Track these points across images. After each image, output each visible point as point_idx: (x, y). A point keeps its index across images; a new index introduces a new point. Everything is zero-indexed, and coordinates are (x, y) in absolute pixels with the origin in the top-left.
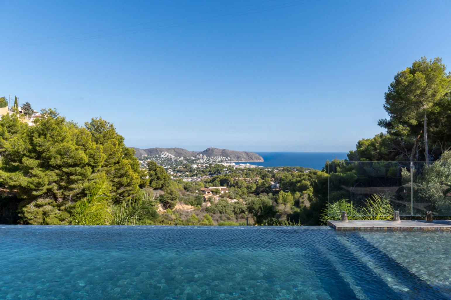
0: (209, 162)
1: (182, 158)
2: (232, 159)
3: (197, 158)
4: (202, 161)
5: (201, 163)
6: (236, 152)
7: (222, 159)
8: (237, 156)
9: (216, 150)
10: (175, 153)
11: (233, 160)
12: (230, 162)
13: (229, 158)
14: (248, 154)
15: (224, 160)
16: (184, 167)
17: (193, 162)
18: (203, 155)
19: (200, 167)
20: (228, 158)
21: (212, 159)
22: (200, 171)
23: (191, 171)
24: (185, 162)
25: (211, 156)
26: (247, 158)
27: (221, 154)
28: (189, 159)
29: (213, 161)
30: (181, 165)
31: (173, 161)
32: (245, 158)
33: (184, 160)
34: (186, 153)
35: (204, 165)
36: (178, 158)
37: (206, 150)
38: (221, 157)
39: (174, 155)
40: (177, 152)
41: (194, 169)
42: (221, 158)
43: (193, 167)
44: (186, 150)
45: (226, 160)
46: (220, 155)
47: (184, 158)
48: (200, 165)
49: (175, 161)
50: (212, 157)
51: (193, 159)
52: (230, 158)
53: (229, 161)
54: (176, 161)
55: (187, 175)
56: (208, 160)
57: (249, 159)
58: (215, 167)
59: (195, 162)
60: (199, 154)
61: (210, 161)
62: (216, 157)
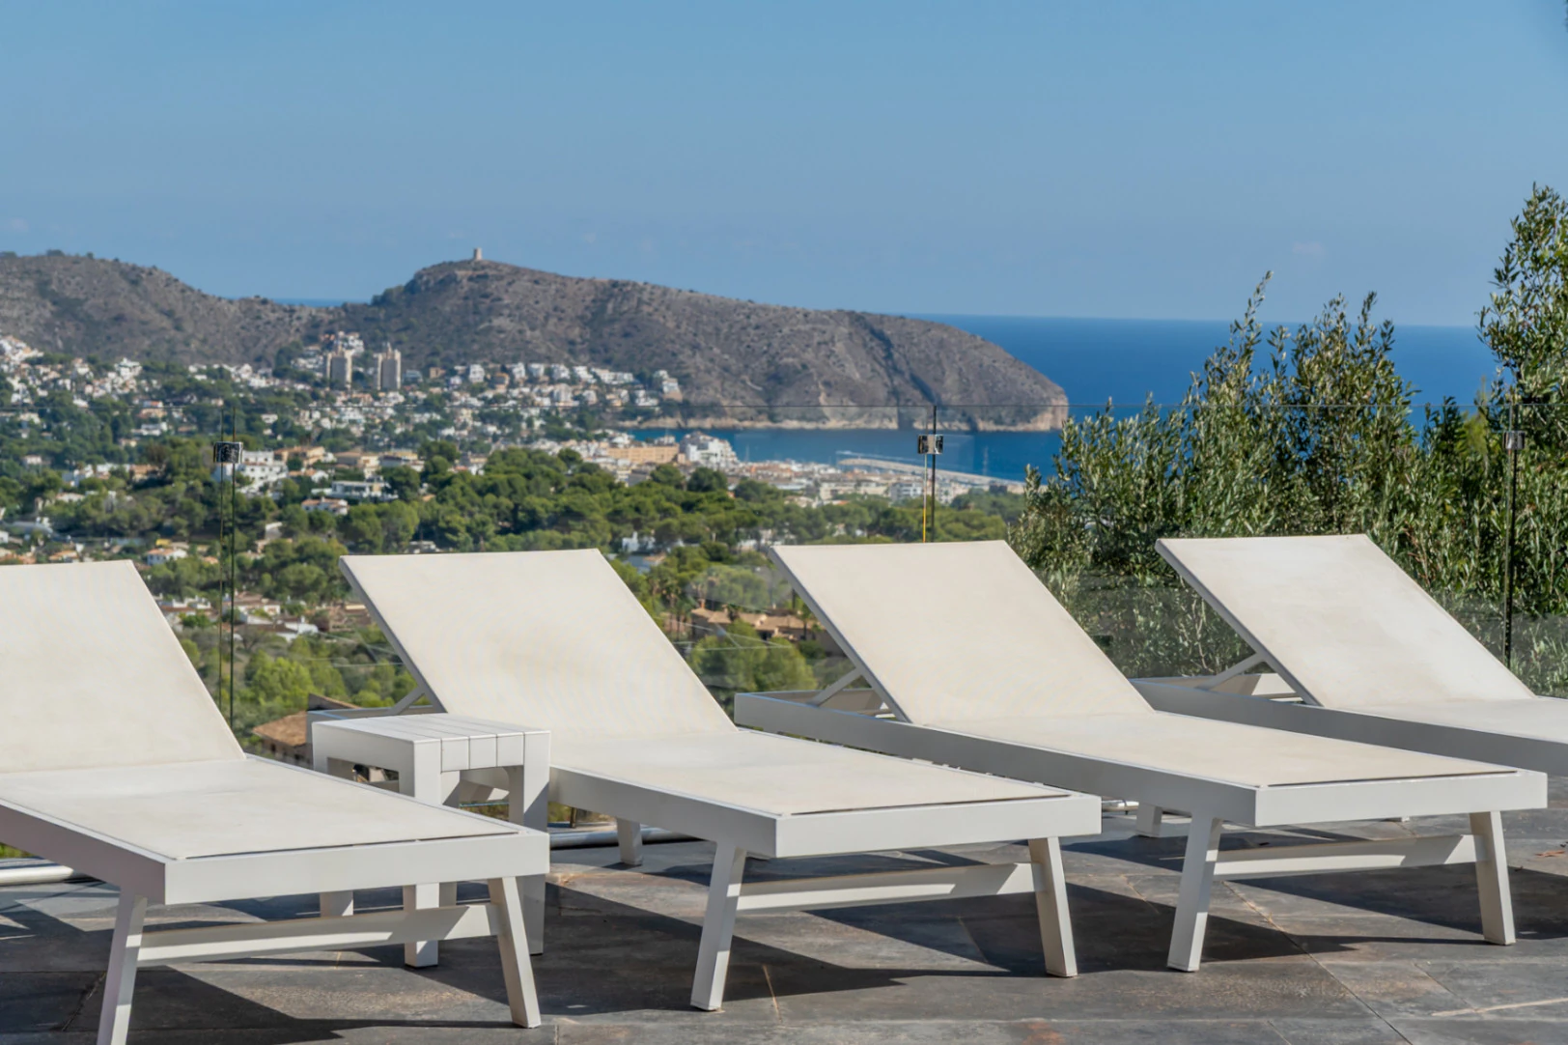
0: (434, 427)
1: (127, 372)
2: (709, 395)
3: (304, 378)
4: (352, 415)
5: (333, 439)
6: (751, 310)
7: (592, 397)
8: (760, 365)
9: (523, 285)
10: (47, 311)
11: (712, 409)
12: (680, 433)
13: (671, 388)
14: (886, 343)
15: (618, 399)
16: (140, 473)
17: (253, 427)
18: (373, 343)
19: (317, 476)
20: (653, 386)
21: (475, 390)
22: (316, 524)
23: (211, 529)
24: (159, 421)
25: (468, 358)
26: (882, 393)
27: (575, 333)
28: (202, 391)
29: (484, 417)
30: (110, 456)
31: (22, 407)
32: (856, 394)
33: (153, 396)
34: (169, 314)
35: (371, 463)
36: (83, 370)
37: (411, 288)
38: (582, 371)
39: (32, 341)
40: (67, 308)
41: (256, 505)
42: (573, 380)
43: (243, 481)
44: (171, 281)
45: (631, 411)
46: (572, 351)
47: (147, 372)
48: (317, 453)
49: (39, 407)
50: (477, 373)
51: (258, 382)
52: (683, 381)
53: (670, 422)
54: (52, 409)
55: (172, 565)
56: (427, 406)
57: (895, 393)
58: (493, 489)
59: (271, 418)
60: (319, 331)
61: (448, 420)
62: (519, 371)
